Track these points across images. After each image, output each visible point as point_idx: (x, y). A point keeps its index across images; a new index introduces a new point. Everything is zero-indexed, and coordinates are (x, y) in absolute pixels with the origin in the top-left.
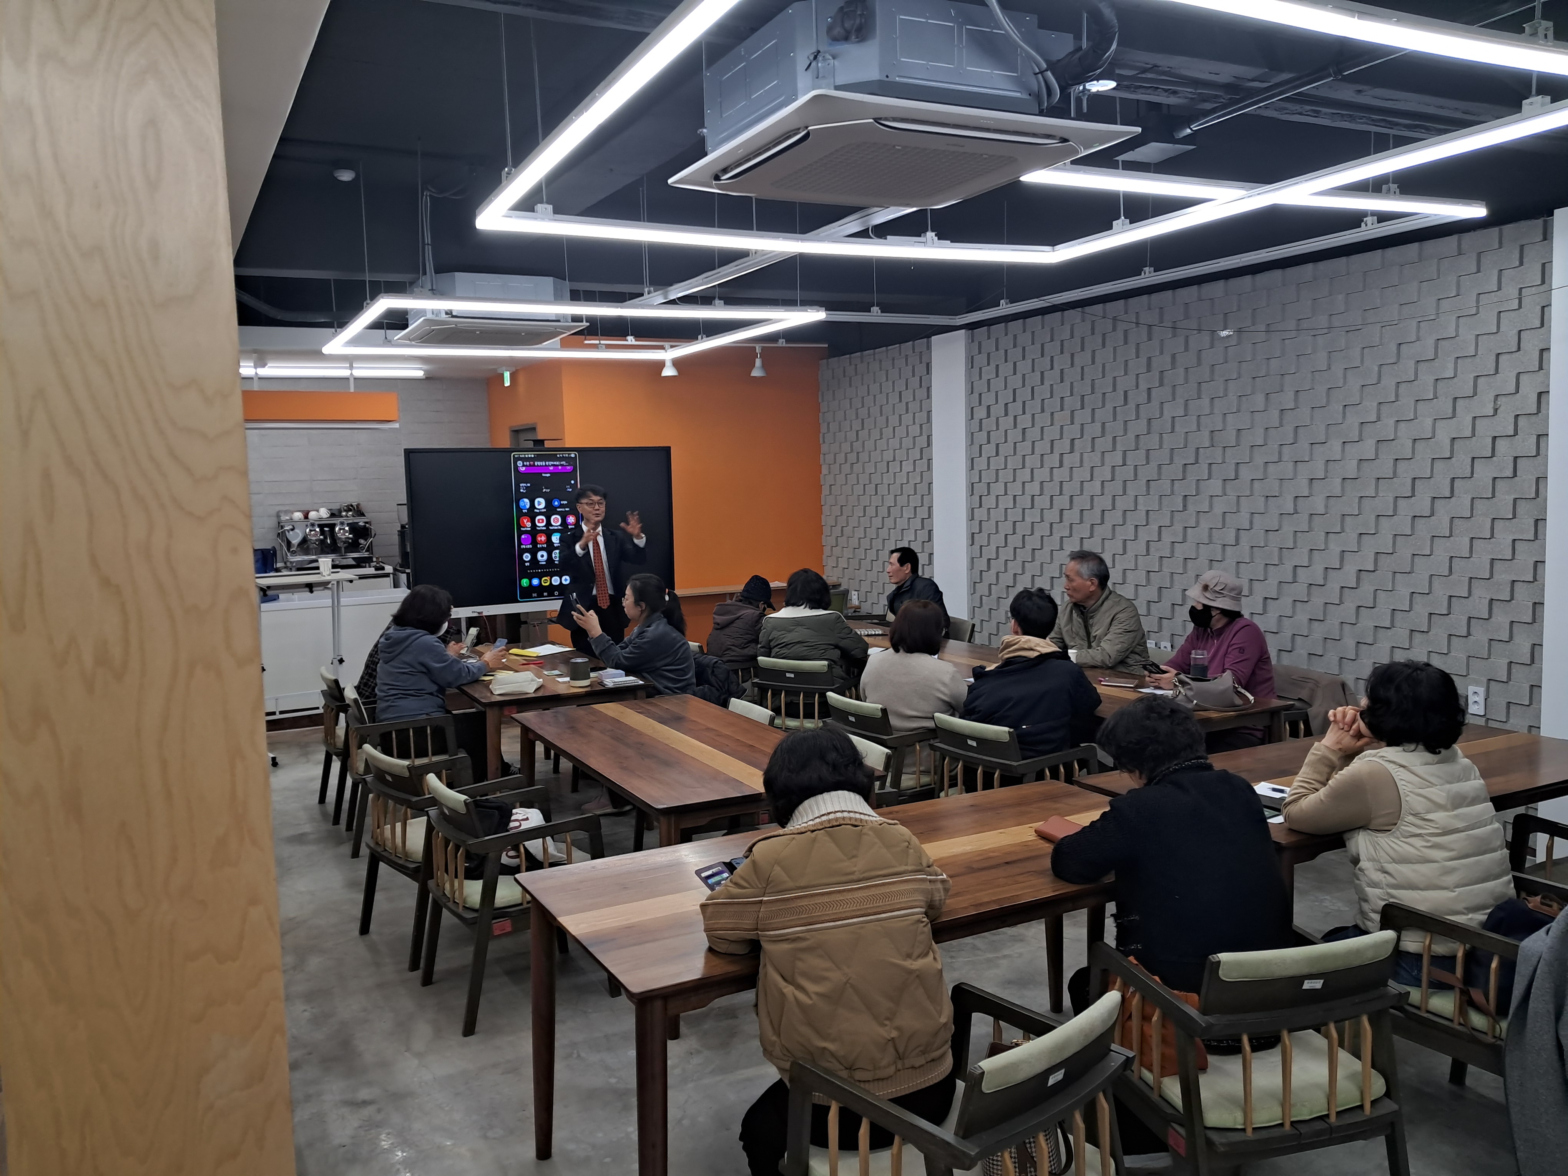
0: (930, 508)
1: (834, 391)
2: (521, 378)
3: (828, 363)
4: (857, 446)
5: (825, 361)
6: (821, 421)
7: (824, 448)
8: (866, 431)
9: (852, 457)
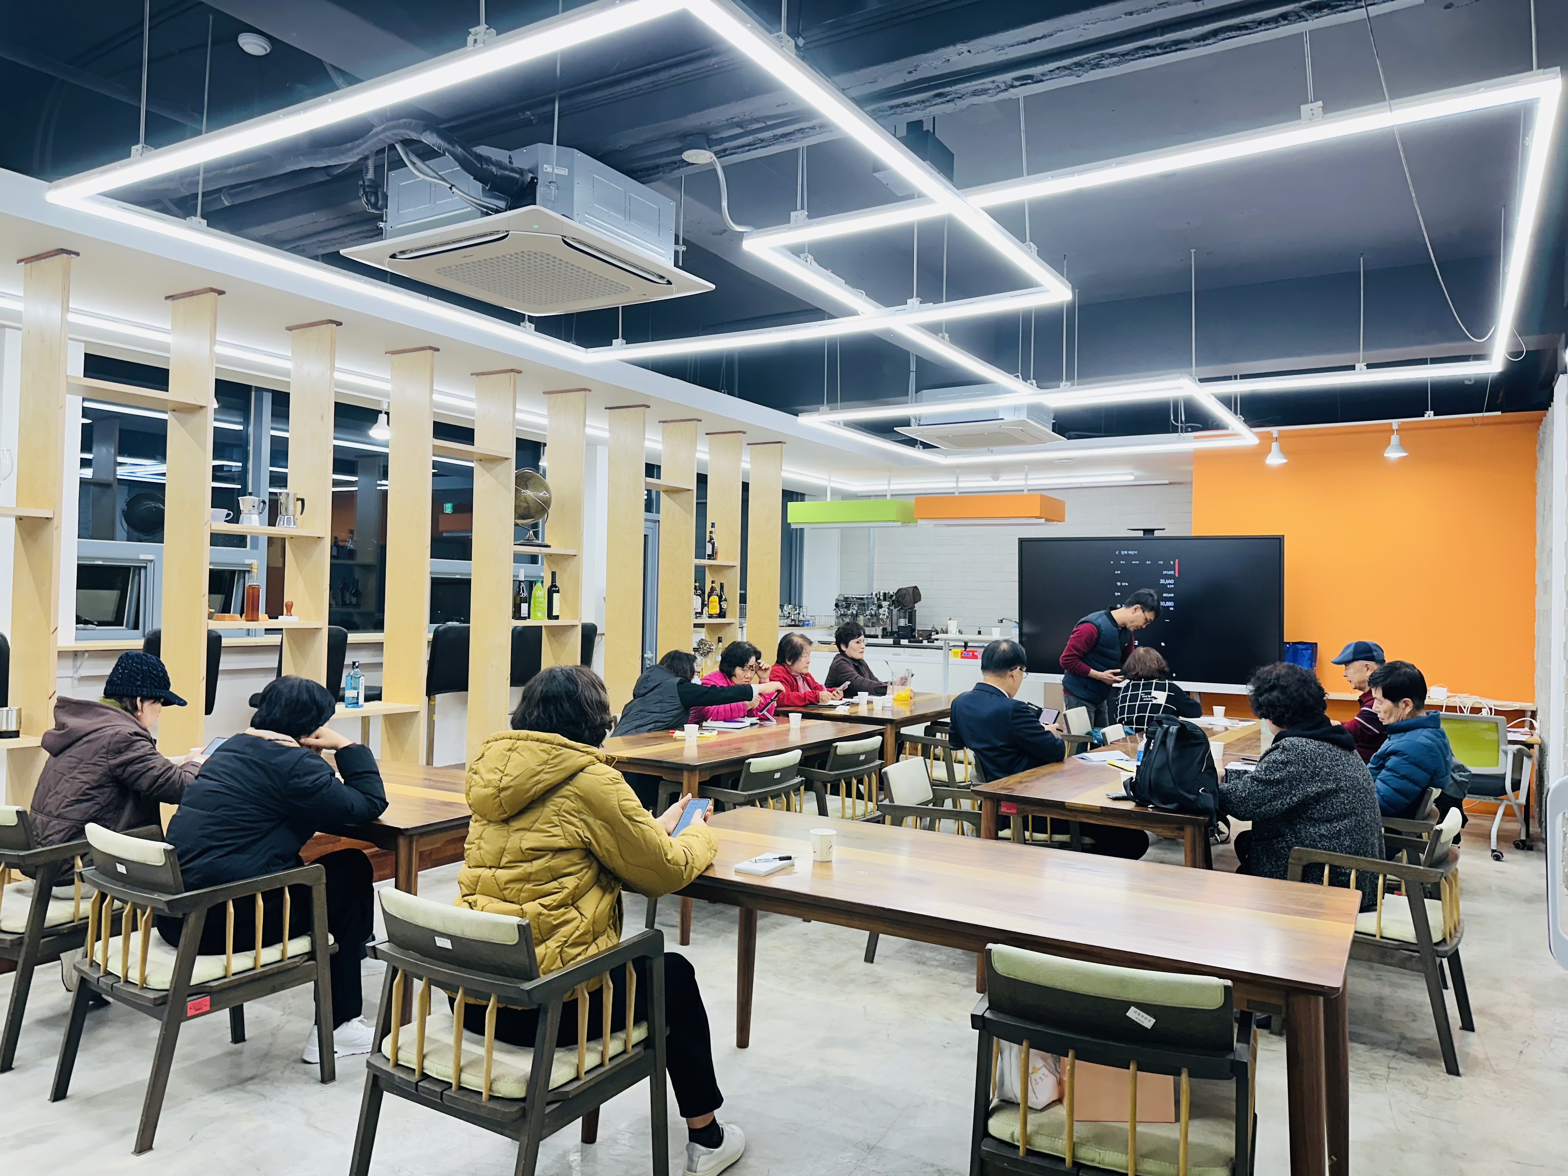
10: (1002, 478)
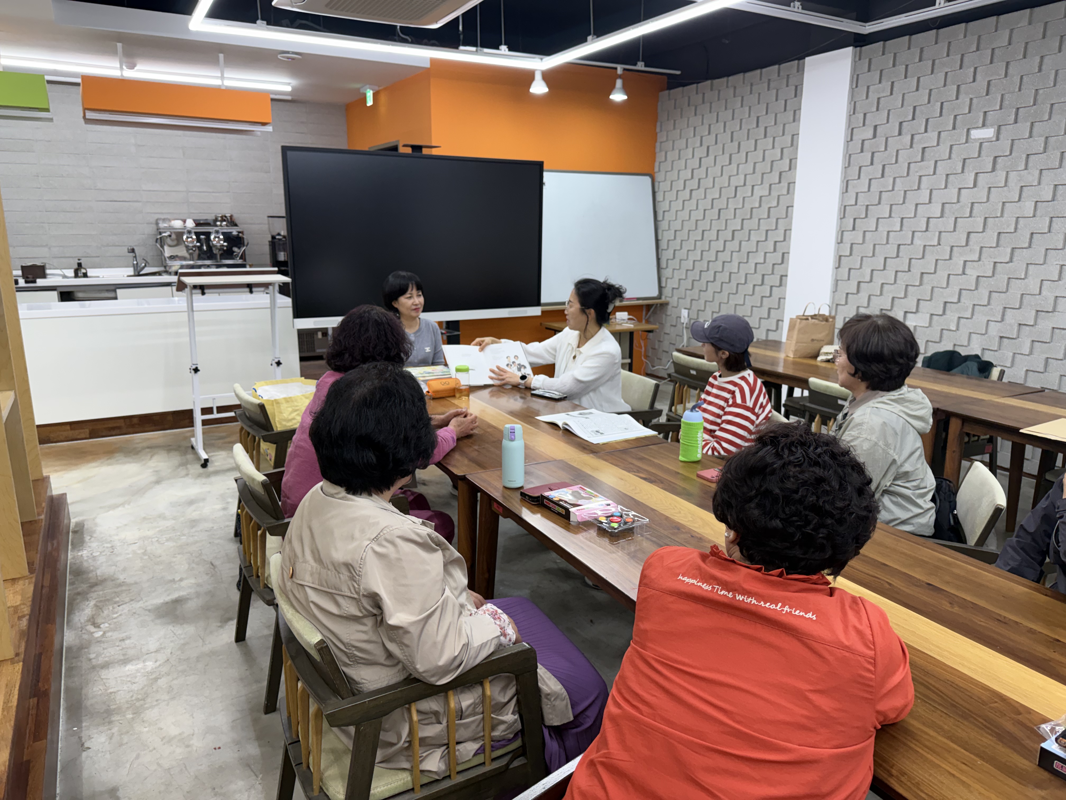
0: (787, 231)
1: (675, 121)
2: (383, 99)
4: (700, 173)
8: (711, 157)
9: (693, 184)
10: (137, 66)
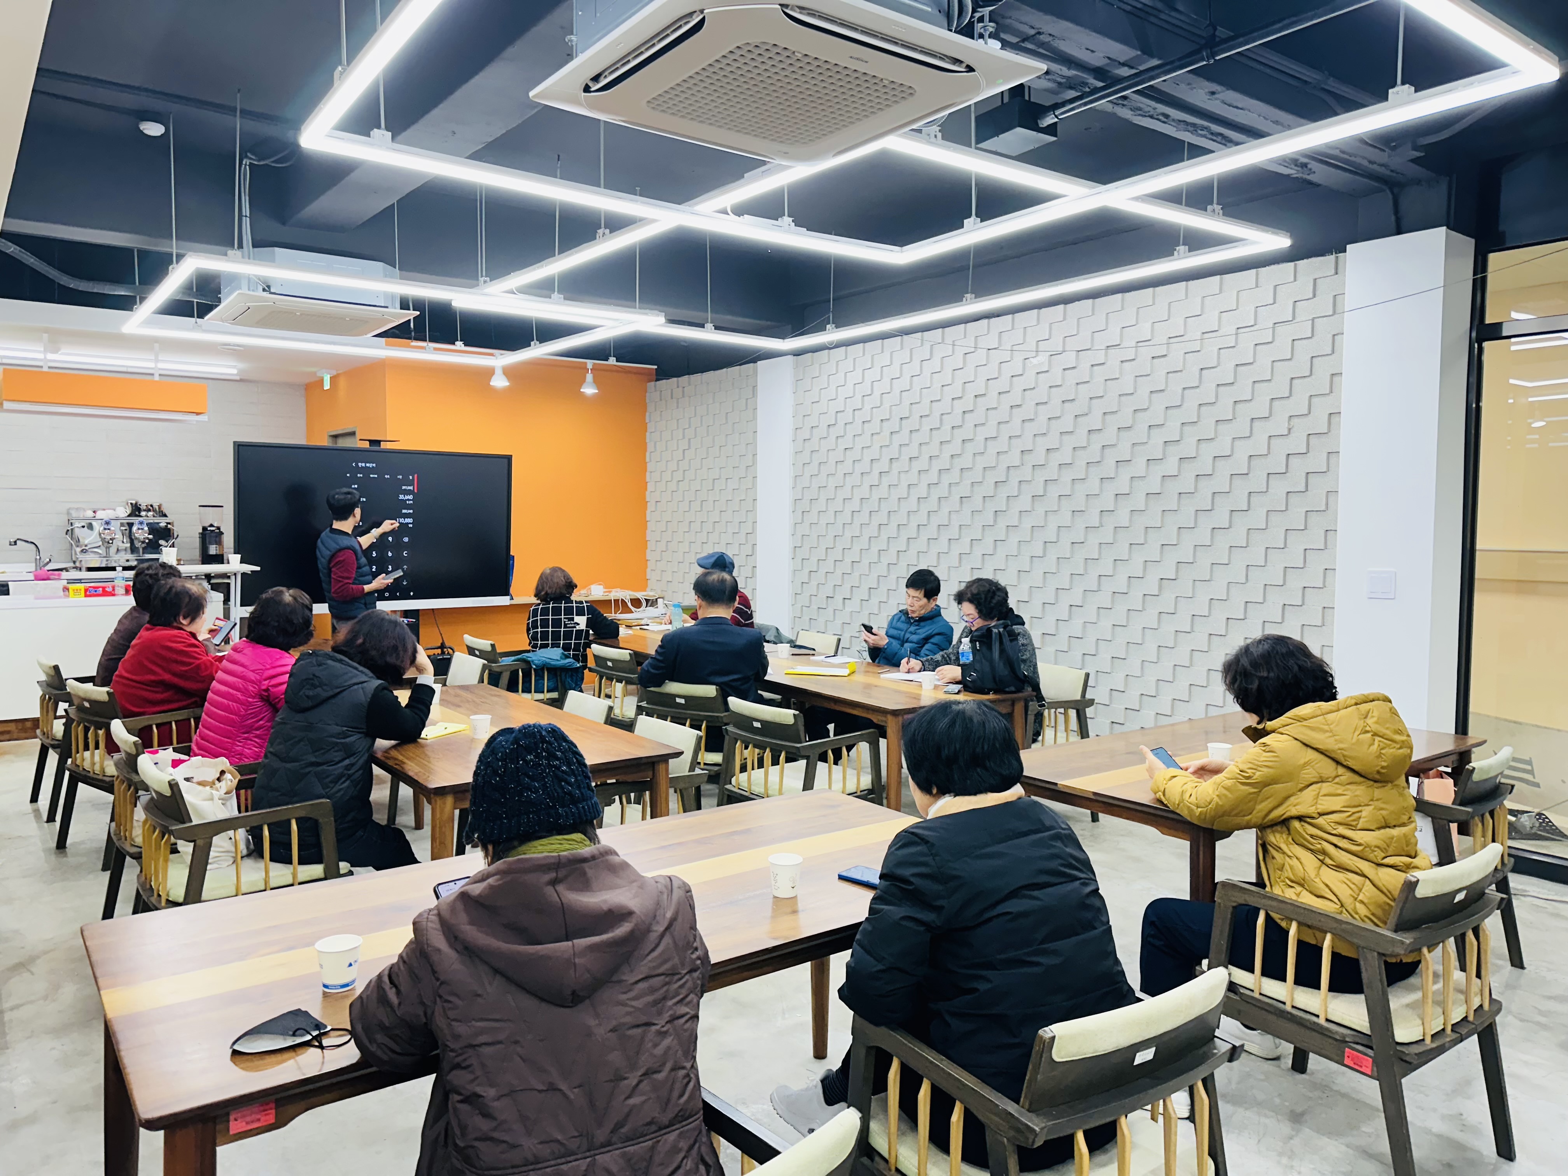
0: (754, 526)
1: (661, 412)
2: (342, 383)
3: (655, 386)
4: (684, 464)
5: (653, 383)
6: (647, 441)
7: (650, 467)
9: (678, 476)
10: (62, 351)
